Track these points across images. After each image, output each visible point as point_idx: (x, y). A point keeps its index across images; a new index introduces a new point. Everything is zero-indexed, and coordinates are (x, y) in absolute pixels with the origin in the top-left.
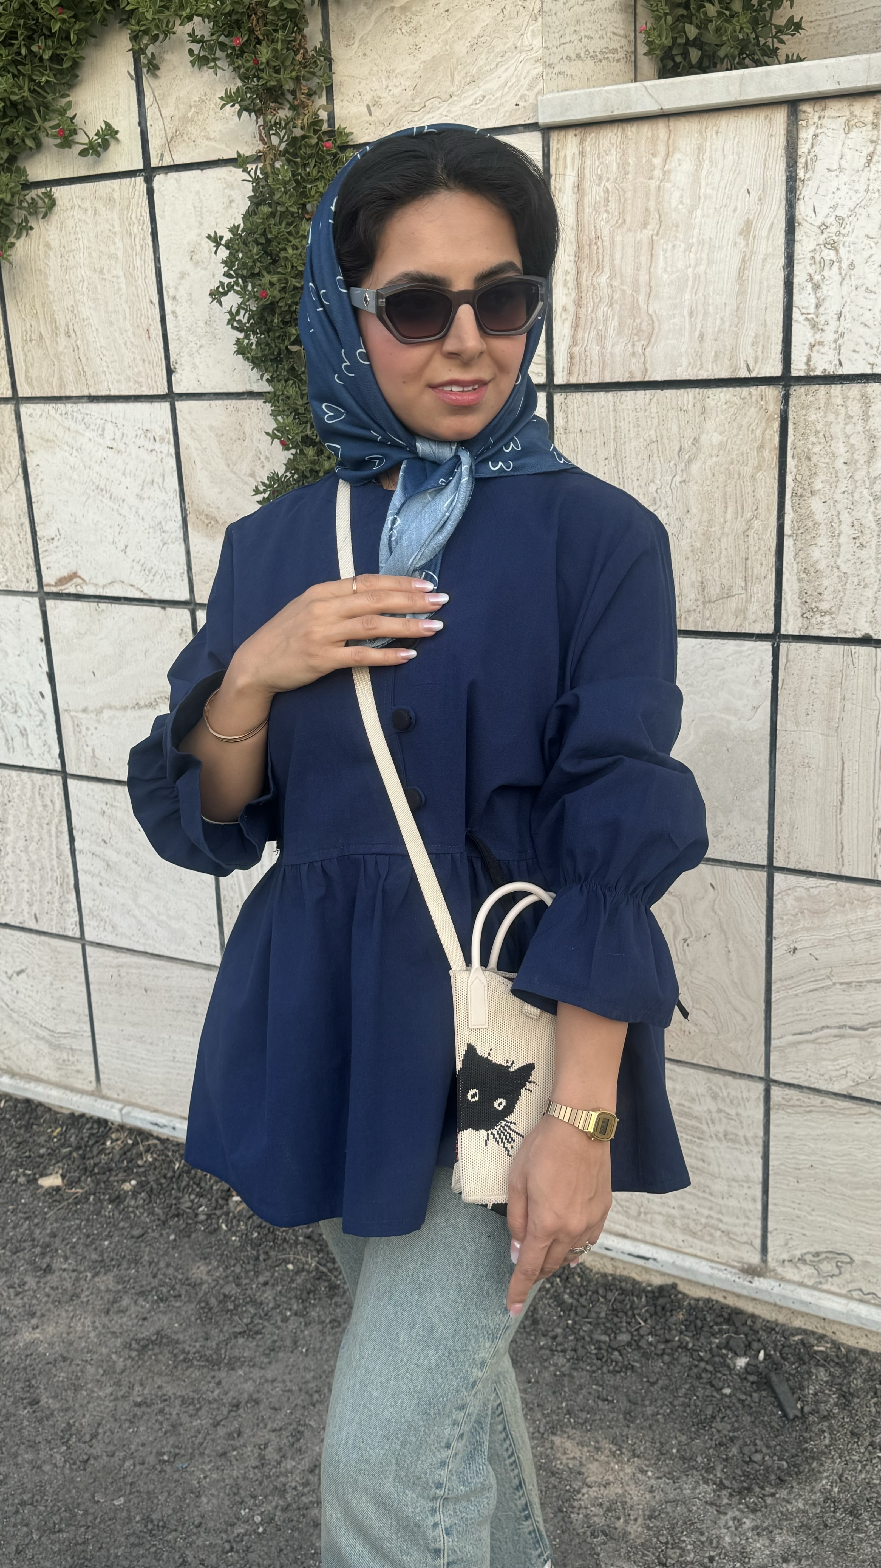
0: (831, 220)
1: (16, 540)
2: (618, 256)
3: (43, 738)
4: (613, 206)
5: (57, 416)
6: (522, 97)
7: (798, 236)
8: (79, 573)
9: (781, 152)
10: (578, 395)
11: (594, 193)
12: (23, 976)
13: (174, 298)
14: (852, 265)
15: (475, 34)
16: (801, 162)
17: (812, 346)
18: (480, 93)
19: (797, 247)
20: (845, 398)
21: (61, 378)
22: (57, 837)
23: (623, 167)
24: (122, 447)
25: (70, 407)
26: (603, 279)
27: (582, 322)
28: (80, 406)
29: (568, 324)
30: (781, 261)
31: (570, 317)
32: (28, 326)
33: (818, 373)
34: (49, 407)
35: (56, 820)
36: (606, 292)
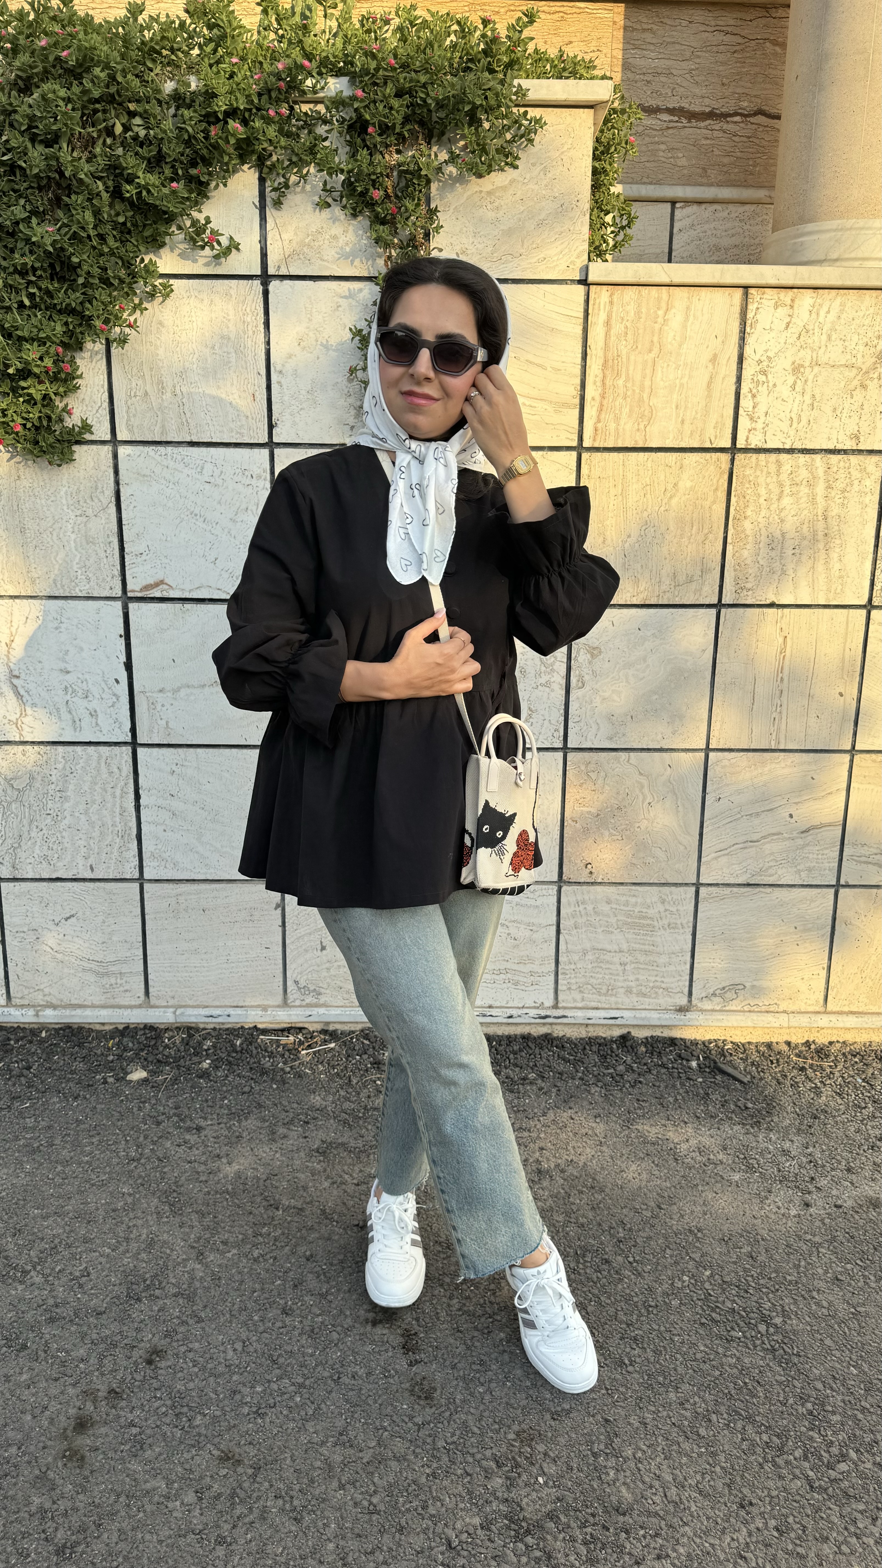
0: (763, 359)
1: (103, 555)
2: (631, 368)
3: (114, 716)
4: (630, 337)
5: (157, 457)
6: (573, 262)
7: (745, 365)
8: (166, 581)
9: (737, 315)
10: (599, 454)
11: (617, 328)
12: (73, 920)
13: (280, 372)
14: (775, 385)
15: (541, 217)
16: (748, 323)
17: (750, 431)
18: (542, 256)
19: (744, 372)
20: (767, 462)
21: (163, 426)
22: (122, 797)
23: (638, 313)
24: (220, 482)
25: (169, 449)
26: (621, 382)
27: (604, 408)
28: (181, 449)
29: (595, 409)
30: (734, 380)
31: (597, 404)
32: (134, 384)
33: (753, 446)
34: (150, 449)
35: (123, 783)
36: (621, 391)
